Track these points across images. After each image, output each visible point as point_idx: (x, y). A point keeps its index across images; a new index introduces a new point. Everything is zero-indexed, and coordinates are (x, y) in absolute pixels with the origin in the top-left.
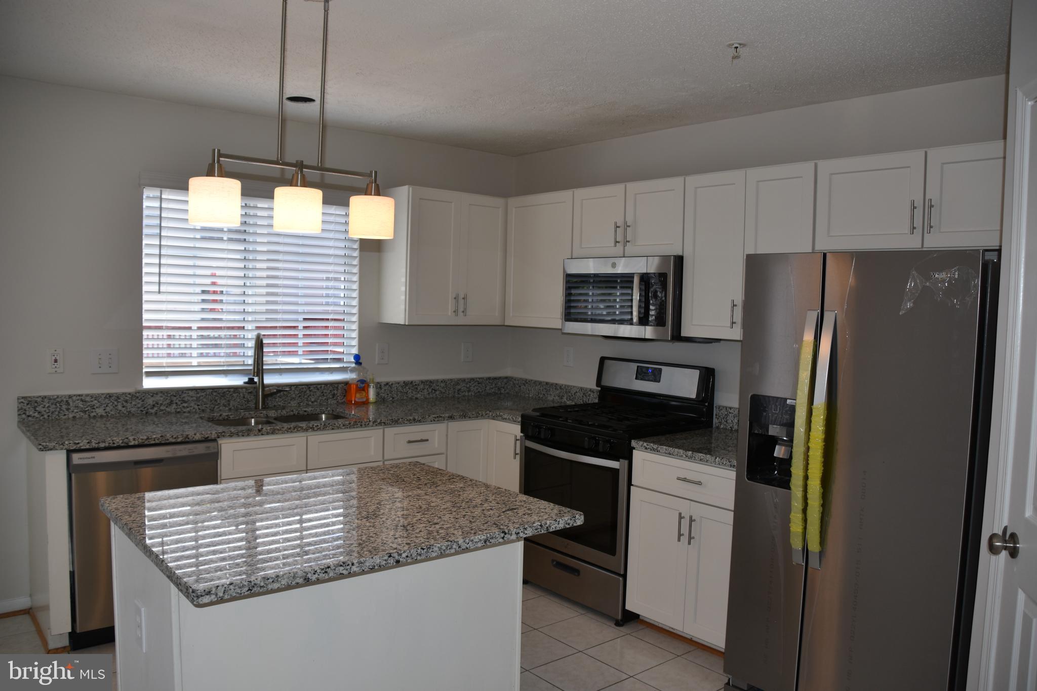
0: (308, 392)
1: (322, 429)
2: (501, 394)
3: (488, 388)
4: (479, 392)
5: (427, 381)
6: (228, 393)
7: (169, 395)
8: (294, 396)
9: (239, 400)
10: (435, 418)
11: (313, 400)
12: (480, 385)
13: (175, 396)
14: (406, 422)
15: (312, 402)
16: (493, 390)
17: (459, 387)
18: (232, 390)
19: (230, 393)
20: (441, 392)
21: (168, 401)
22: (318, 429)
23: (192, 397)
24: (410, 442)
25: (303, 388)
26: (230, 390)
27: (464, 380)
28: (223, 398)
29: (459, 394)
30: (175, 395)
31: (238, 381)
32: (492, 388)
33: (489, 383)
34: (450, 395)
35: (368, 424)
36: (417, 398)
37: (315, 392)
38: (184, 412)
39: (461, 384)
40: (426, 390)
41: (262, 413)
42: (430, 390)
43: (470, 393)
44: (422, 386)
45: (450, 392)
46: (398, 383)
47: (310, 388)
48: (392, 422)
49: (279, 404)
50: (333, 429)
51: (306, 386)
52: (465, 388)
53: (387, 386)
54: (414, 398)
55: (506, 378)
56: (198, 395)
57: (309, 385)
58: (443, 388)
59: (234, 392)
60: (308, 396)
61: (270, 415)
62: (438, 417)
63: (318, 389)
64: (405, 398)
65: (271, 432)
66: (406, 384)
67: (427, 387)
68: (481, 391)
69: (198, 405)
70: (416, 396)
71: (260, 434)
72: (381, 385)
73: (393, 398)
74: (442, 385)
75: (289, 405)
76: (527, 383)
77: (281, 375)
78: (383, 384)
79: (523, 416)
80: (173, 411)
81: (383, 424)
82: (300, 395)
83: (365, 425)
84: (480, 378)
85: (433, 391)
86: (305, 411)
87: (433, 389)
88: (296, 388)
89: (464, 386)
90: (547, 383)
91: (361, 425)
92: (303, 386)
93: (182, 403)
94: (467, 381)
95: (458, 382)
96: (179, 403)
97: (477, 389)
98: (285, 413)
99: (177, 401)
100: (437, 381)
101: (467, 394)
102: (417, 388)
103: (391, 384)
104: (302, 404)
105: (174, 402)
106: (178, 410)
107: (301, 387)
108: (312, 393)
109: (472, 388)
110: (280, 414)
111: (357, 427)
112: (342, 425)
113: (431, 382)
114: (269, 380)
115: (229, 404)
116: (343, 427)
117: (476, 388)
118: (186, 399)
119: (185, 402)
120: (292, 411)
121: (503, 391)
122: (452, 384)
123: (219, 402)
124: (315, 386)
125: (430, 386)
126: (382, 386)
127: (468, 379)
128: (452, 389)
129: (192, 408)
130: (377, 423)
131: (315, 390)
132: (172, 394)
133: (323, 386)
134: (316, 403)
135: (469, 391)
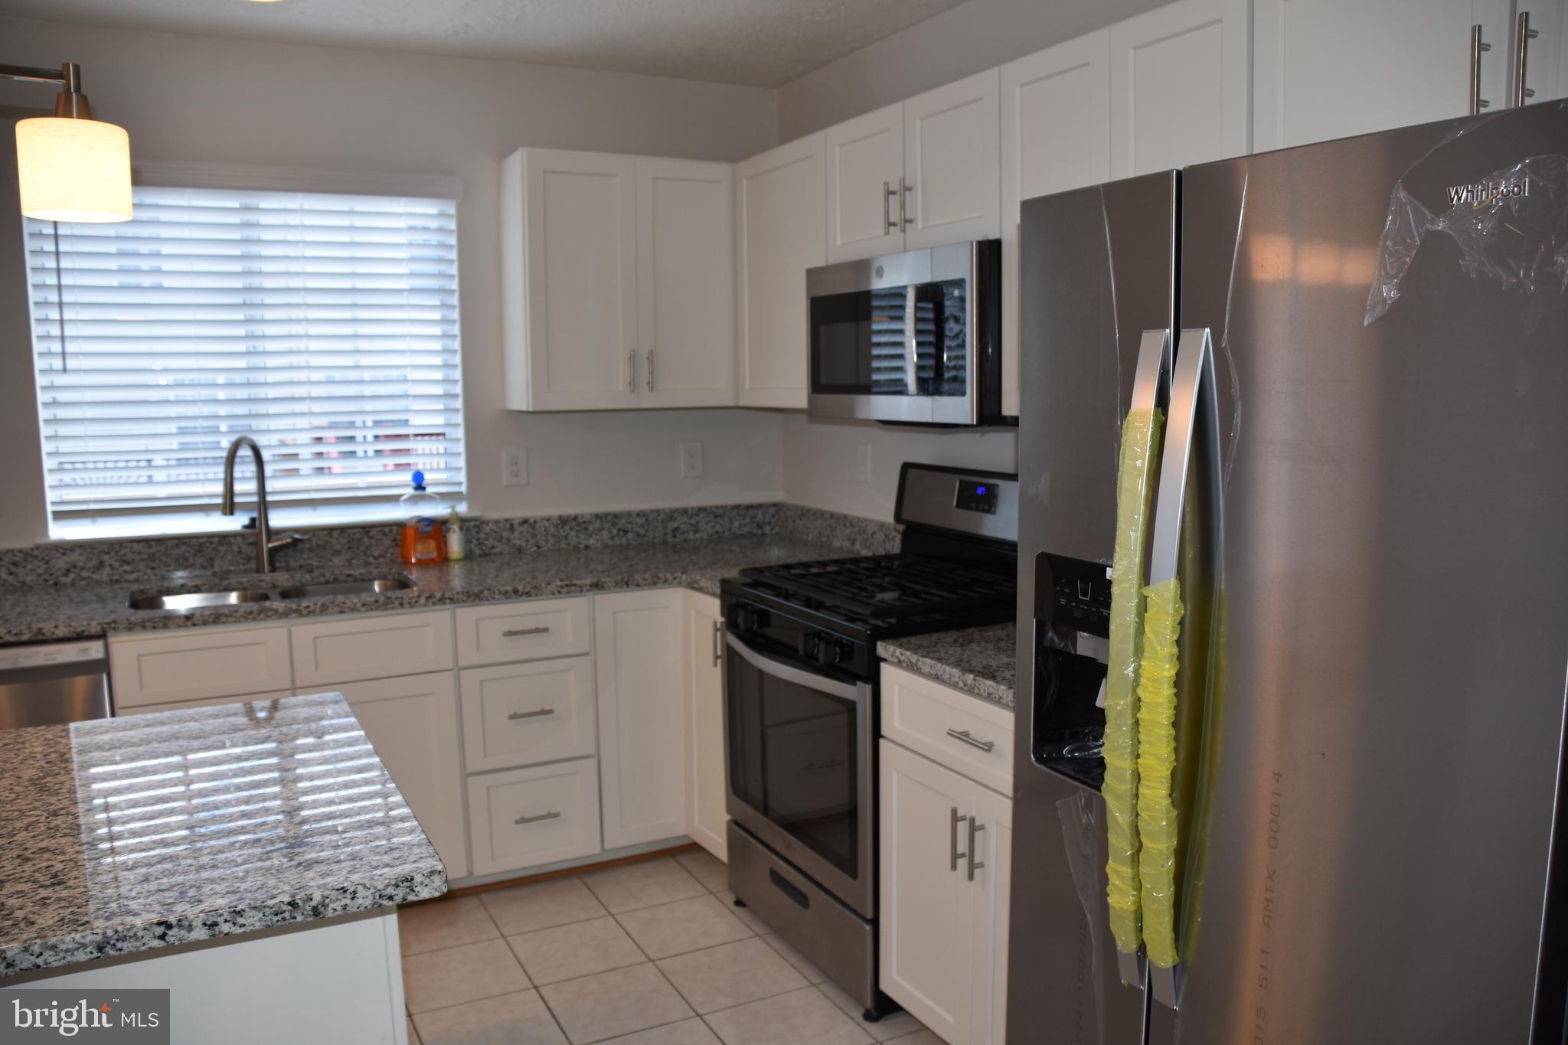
0: (365, 540)
1: (317, 611)
2: (763, 535)
3: (736, 524)
4: (717, 532)
5: (607, 515)
6: (208, 544)
7: (96, 551)
8: (338, 547)
9: (230, 558)
10: (561, 587)
11: (376, 554)
12: (718, 519)
13: (107, 553)
14: (497, 597)
15: (376, 558)
16: (746, 529)
17: (675, 524)
19: (213, 545)
20: (638, 535)
21: (94, 562)
22: (310, 612)
23: (139, 553)
24: (509, 634)
25: (354, 534)
26: (211, 540)
27: (684, 512)
28: (199, 554)
29: (675, 536)
30: (106, 550)
31: (235, 523)
32: (745, 525)
33: (739, 515)
34: (657, 540)
35: (416, 602)
36: (587, 547)
37: (380, 540)
38: (127, 581)
39: (679, 518)
40: (605, 532)
41: (262, 581)
42: (614, 532)
43: (698, 536)
44: (597, 525)
45: (657, 534)
46: (548, 520)
48: (468, 597)
49: (310, 562)
50: (341, 612)
51: (361, 530)
52: (688, 526)
53: (526, 526)
54: (582, 546)
55: (774, 505)
56: (152, 551)
57: (366, 528)
58: (642, 526)
59: (220, 543)
60: (367, 548)
63: (385, 534)
64: (563, 546)
65: (211, 620)
66: (563, 521)
67: (608, 525)
68: (720, 530)
69: (153, 568)
70: (585, 543)
71: (188, 623)
72: (512, 525)
73: (539, 547)
74: (640, 521)
75: (330, 563)
76: (803, 514)
77: (315, 509)
78: (516, 523)
79: (724, 583)
80: (105, 578)
81: (448, 601)
82: (350, 543)
83: (410, 603)
84: (718, 507)
85: (621, 533)
86: (349, 576)
87: (620, 529)
89: (685, 523)
91: (401, 604)
93: (121, 566)
94: (690, 512)
95: (672, 515)
96: (116, 565)
97: (713, 527)
98: (310, 579)
99: (112, 562)
100: (629, 514)
101: (691, 536)
102: (587, 529)
103: (532, 521)
104: (354, 561)
105: (107, 563)
106: (116, 577)
107: (351, 531)
108: (373, 542)
109: (702, 526)
111: (392, 608)
112: (359, 605)
113: (615, 516)
114: (278, 520)
115: (212, 566)
116: (364, 609)
117: (710, 525)
118: (129, 558)
119: (128, 563)
120: (323, 576)
121: (767, 529)
122: (660, 518)
123: (191, 561)
124: (378, 529)
125: (614, 524)
126: (516, 526)
127: (692, 509)
128: (660, 528)
129: (141, 574)
130: (434, 600)
131: (380, 537)
132: (100, 549)
133: (395, 528)
134: (382, 560)
135: (696, 531)
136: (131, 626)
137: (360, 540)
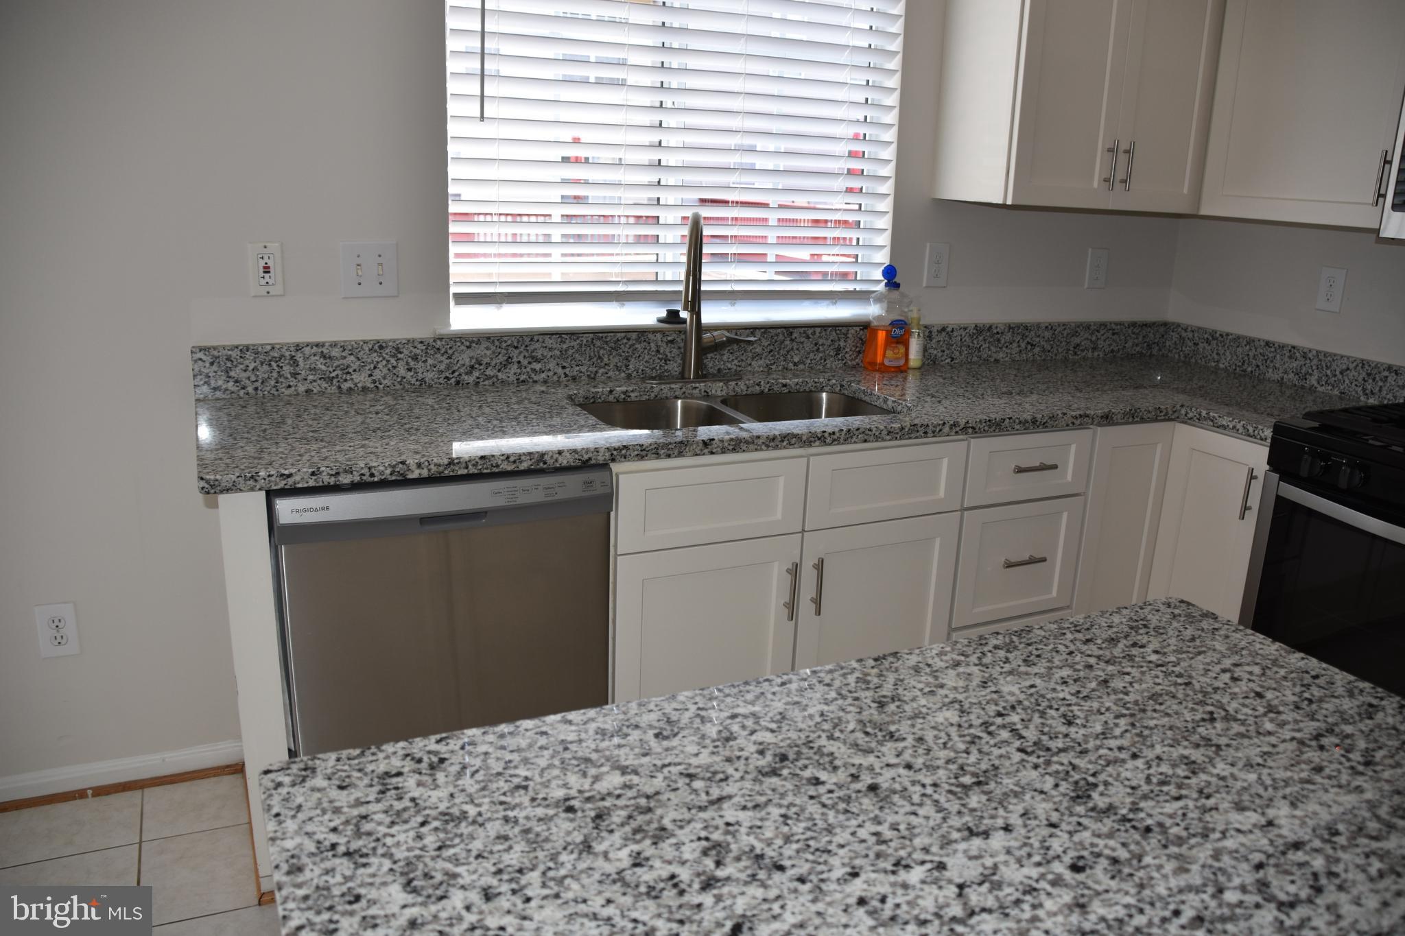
0: (787, 342)
1: (842, 440)
2: (1151, 356)
3: (1130, 344)
4: (1112, 351)
5: (1019, 326)
6: (625, 341)
7: (504, 345)
8: (759, 350)
9: (647, 358)
10: (1076, 418)
11: (796, 359)
12: (1115, 337)
13: (516, 348)
14: (1017, 427)
15: (795, 364)
16: (1138, 349)
17: (1077, 340)
18: (634, 336)
19: (630, 343)
20: (1044, 350)
21: (502, 358)
22: (834, 440)
23: (551, 349)
24: (1020, 470)
25: (777, 335)
26: (629, 335)
27: (1087, 327)
28: (614, 353)
29: (1075, 354)
30: (516, 344)
31: (647, 316)
32: (1137, 345)
33: (1134, 333)
34: (1059, 357)
35: (940, 430)
36: (997, 361)
37: (802, 343)
38: (535, 382)
39: (1082, 334)
40: (1015, 345)
41: (696, 388)
42: (1023, 345)
43: (1096, 354)
44: (1008, 337)
45: (1060, 350)
46: (965, 329)
47: (791, 333)
48: (990, 427)
49: (729, 366)
50: (865, 441)
52: (1089, 343)
53: (944, 334)
54: (992, 360)
55: (1165, 324)
56: (565, 346)
57: (789, 329)
58: (1048, 340)
59: (638, 340)
60: (788, 352)
61: (713, 392)
62: (1081, 416)
63: (808, 337)
64: (975, 359)
65: (731, 447)
66: (979, 330)
67: (1019, 337)
68: (1116, 349)
69: (564, 367)
70: (995, 356)
71: (706, 451)
72: (930, 332)
73: (953, 359)
74: (1047, 334)
75: (749, 368)
76: (1214, 338)
77: (733, 305)
78: (935, 330)
79: (1278, 429)
80: (512, 378)
81: (970, 430)
82: (772, 347)
83: (934, 432)
84: (1116, 324)
85: (1029, 347)
86: (785, 385)
87: (1028, 343)
88: (764, 333)
89: (1087, 339)
90: (1268, 343)
91: (926, 433)
92: (779, 331)
93: (530, 363)
94: (1092, 328)
95: (1078, 329)
96: (525, 362)
97: (1110, 345)
98: (744, 388)
99: (521, 358)
100: (1038, 326)
101: (1090, 355)
102: (999, 340)
103: (949, 329)
104: (774, 367)
105: (515, 359)
106: (523, 377)
107: (773, 332)
108: (795, 344)
109: (1101, 343)
110: (734, 390)
111: (917, 437)
112: (885, 432)
113: (1026, 328)
114: (712, 314)
115: (627, 366)
116: (888, 437)
117: (1107, 342)
118: (539, 354)
119: (538, 361)
121: (1155, 351)
122: (1065, 333)
123: (606, 360)
125: (1024, 337)
126: (934, 335)
127: (1095, 323)
128: (1064, 343)
129: (551, 374)
130: (958, 429)
131: (802, 340)
132: (509, 342)
133: (818, 330)
134: (801, 366)
135: (1094, 349)
136: (644, 453)
137: (782, 342)
